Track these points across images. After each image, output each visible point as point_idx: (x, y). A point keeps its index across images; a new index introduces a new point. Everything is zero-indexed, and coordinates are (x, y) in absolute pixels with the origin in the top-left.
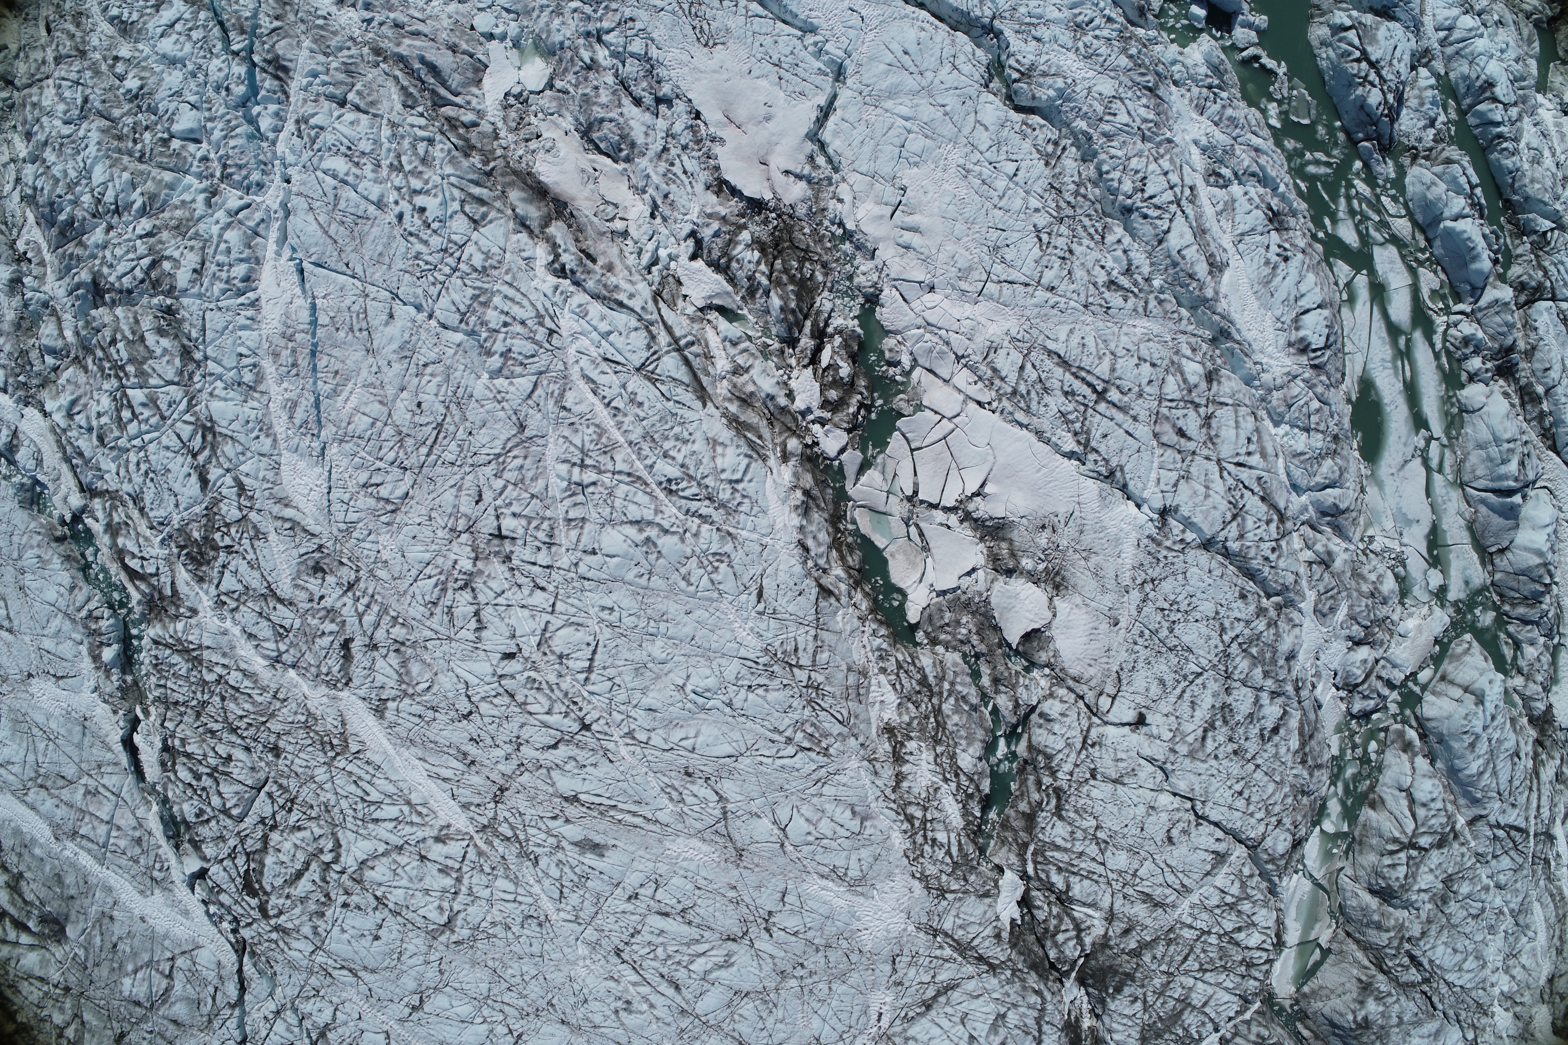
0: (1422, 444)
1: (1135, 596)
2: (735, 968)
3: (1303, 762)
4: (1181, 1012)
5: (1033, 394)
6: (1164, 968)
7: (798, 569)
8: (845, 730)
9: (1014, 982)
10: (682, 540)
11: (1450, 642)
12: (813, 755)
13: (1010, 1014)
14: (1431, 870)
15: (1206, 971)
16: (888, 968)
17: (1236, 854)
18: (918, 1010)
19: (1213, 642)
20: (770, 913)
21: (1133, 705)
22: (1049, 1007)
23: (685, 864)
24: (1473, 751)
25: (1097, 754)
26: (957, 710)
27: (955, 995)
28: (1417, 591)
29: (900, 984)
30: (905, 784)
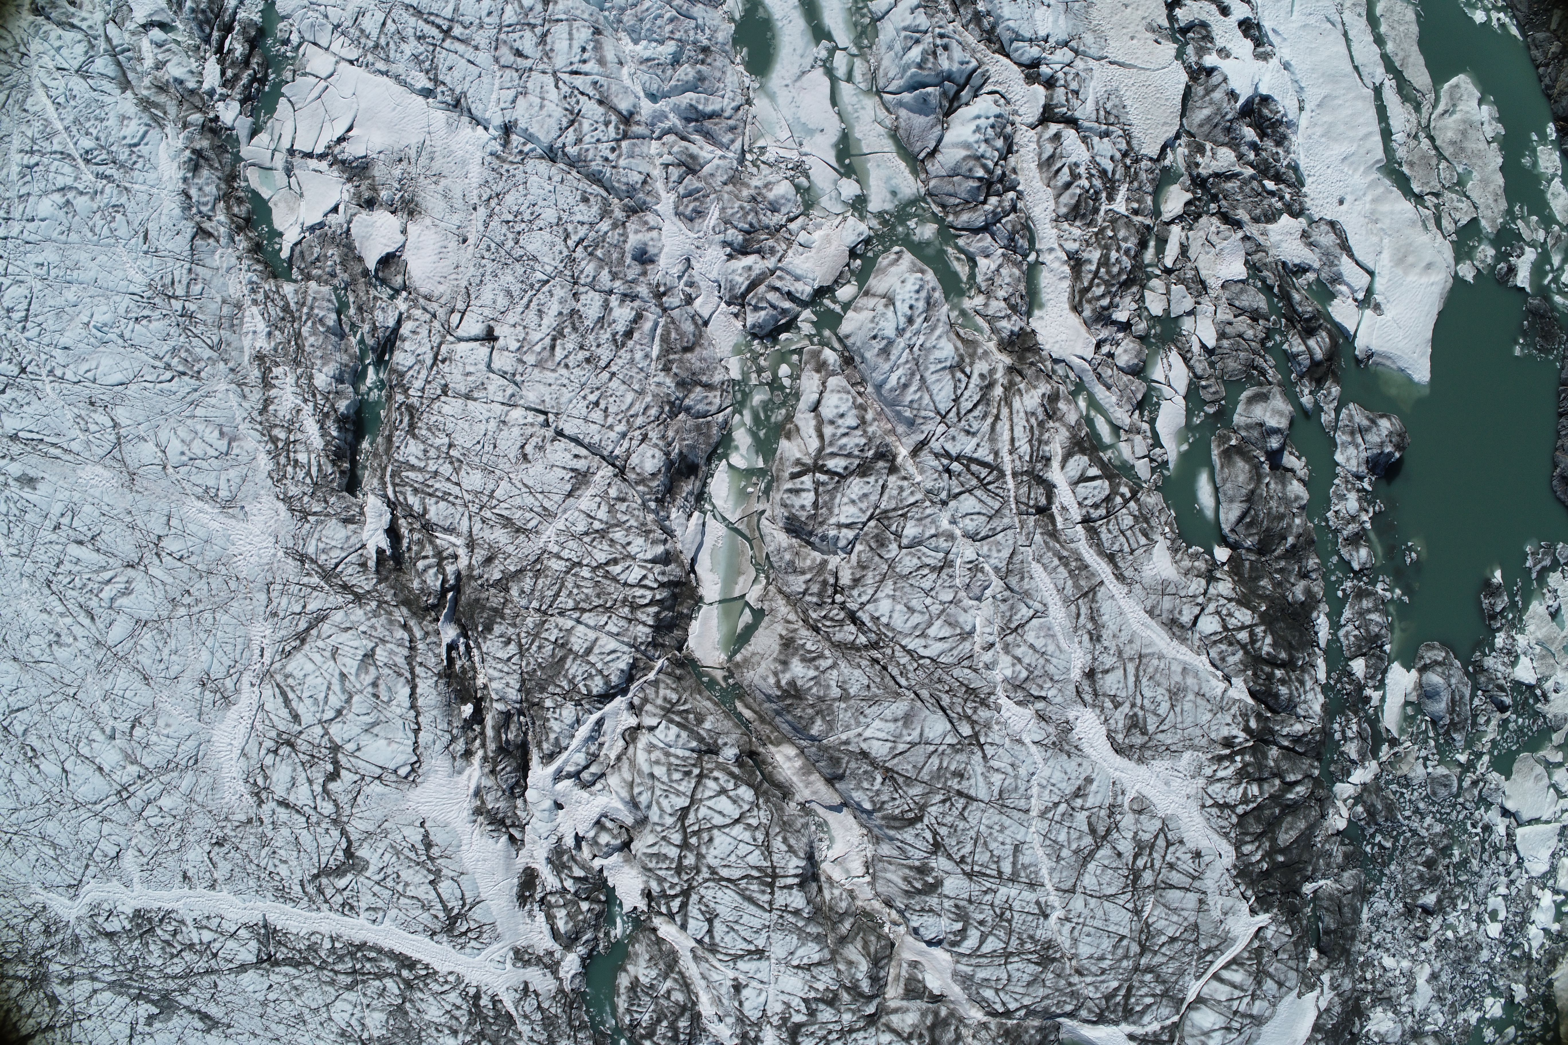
0: (823, 54)
1: (482, 211)
2: (133, 596)
3: (666, 369)
4: (563, 659)
5: (392, 45)
6: (535, 604)
7: (177, 212)
8: (215, 355)
9: (380, 615)
10: (92, 199)
11: (876, 256)
12: (186, 378)
13: (378, 651)
14: (853, 502)
15: (584, 611)
16: (263, 597)
17: (600, 473)
18: (293, 644)
19: (557, 249)
20: (159, 537)
21: (481, 318)
22: (421, 646)
23: (92, 491)
24: (888, 359)
25: (447, 370)
26: (314, 333)
27: (326, 628)
28: (825, 202)
29: (275, 614)
30: (271, 408)
